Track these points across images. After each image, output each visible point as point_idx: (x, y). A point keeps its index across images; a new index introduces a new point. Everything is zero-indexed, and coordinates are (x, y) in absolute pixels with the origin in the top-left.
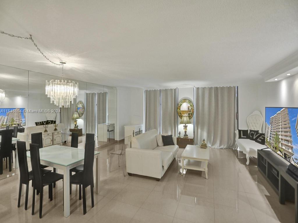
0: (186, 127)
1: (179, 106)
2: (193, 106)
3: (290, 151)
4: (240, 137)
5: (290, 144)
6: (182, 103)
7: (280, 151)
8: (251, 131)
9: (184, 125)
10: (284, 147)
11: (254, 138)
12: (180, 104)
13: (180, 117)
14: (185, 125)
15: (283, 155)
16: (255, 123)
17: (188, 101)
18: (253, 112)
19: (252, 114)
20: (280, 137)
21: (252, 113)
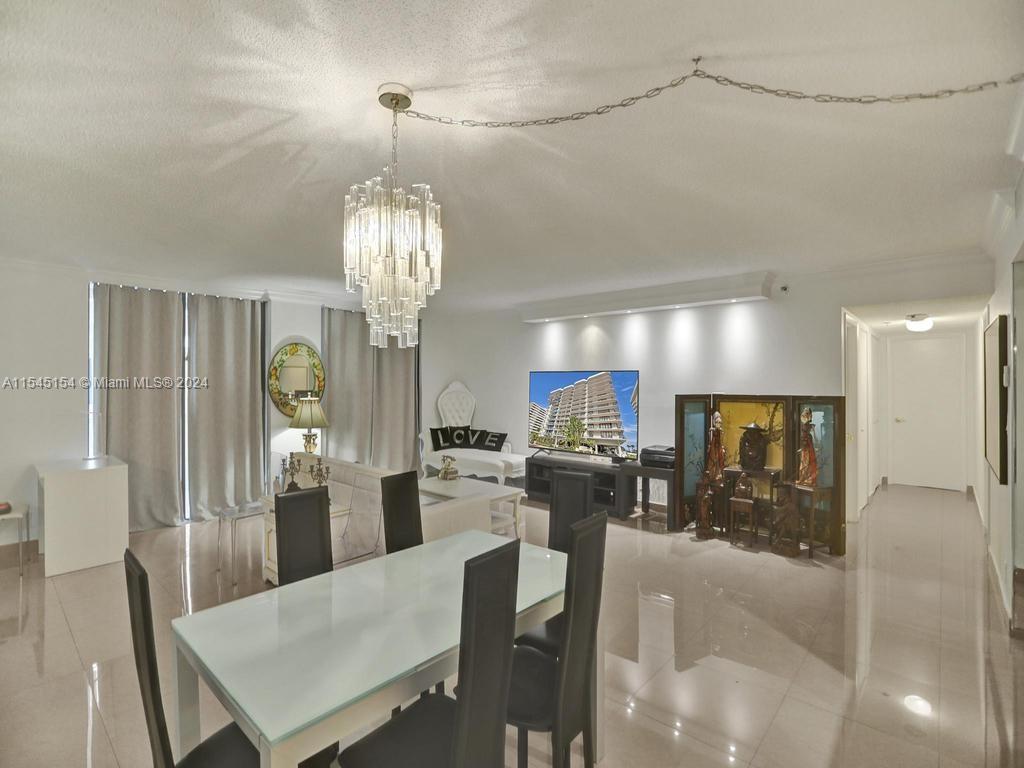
0: (309, 438)
1: (275, 368)
2: (320, 367)
3: (616, 437)
4: (437, 447)
5: (615, 428)
6: (284, 358)
7: (586, 445)
8: (453, 429)
9: (305, 431)
10: (595, 437)
11: (472, 441)
12: (278, 358)
13: (277, 406)
14: (310, 431)
15: (594, 449)
16: (457, 411)
17: (305, 349)
18: (451, 386)
19: (447, 390)
20: (586, 422)
21: (447, 387)
